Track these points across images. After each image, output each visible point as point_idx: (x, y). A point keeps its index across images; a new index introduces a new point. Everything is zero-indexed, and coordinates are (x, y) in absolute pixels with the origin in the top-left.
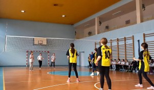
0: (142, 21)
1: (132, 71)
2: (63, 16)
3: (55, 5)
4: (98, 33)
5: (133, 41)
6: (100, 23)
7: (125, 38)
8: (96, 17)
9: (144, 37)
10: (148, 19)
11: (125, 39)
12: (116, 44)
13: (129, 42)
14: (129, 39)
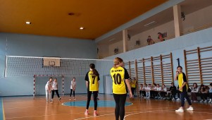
0: (181, 34)
1: (171, 100)
2: (82, 28)
3: (70, 14)
4: (127, 50)
5: (172, 60)
6: (129, 37)
7: (161, 56)
8: (123, 29)
9: (185, 55)
10: (189, 32)
11: (161, 58)
12: (150, 65)
13: (167, 61)
14: (166, 57)
